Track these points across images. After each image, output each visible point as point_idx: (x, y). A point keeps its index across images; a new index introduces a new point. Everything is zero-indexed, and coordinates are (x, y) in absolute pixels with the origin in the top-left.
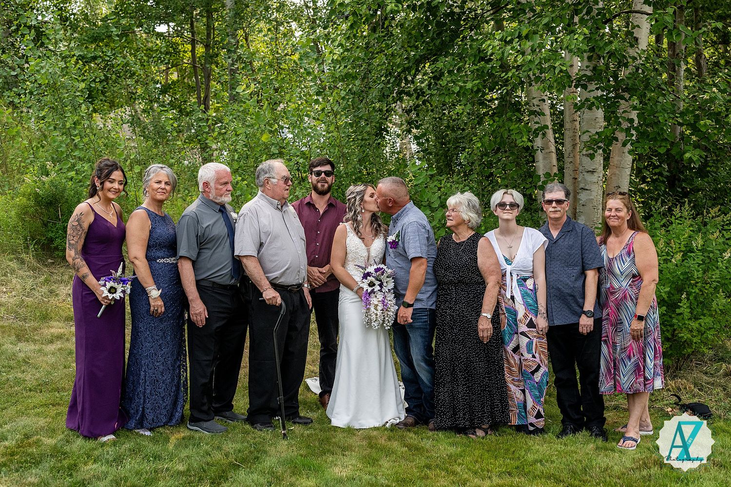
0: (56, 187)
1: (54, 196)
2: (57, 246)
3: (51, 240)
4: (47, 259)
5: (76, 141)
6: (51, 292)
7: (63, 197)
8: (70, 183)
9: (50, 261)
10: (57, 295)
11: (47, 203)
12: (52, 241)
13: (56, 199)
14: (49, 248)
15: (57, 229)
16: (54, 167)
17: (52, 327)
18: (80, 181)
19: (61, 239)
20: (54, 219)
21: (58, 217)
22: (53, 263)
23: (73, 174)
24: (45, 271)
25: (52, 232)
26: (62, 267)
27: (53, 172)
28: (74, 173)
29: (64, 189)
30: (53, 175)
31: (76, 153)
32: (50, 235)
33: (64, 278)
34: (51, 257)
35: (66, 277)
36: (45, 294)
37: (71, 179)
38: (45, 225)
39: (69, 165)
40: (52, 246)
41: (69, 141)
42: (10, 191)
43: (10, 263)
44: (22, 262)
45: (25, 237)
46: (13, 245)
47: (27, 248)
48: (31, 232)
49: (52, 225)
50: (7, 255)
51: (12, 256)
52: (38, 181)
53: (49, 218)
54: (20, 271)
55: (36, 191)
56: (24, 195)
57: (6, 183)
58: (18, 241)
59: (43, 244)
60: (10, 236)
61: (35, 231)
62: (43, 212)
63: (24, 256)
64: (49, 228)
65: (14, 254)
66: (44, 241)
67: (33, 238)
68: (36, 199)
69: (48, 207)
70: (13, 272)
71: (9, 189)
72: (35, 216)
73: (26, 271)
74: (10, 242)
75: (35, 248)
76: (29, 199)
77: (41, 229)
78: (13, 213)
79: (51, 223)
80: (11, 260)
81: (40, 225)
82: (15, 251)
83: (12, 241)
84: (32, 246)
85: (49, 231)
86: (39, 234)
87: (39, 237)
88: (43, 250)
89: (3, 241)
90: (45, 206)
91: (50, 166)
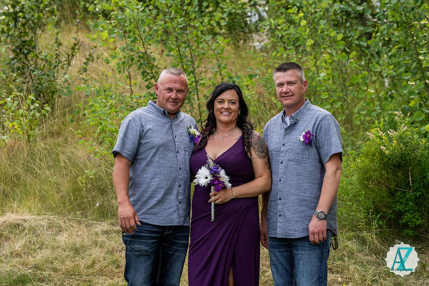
0: (406, 144)
1: (403, 156)
2: (407, 222)
3: (399, 214)
4: (394, 239)
7: (414, 157)
8: (423, 141)
11: (394, 166)
12: (401, 216)
13: (405, 161)
14: (397, 224)
15: (407, 200)
16: (404, 118)
19: (412, 214)
20: (403, 187)
21: (408, 185)
23: (427, 128)
25: (401, 203)
27: (403, 125)
29: (417, 148)
30: (403, 128)
32: (399, 207)
34: (399, 236)
37: (425, 136)
38: (392, 194)
39: (423, 117)
40: (401, 221)
42: (352, 152)
43: (349, 243)
44: (363, 241)
45: (367, 209)
46: (353, 220)
47: (369, 223)
48: (374, 202)
49: (401, 194)
50: (346, 231)
51: (351, 234)
52: (384, 137)
53: (396, 186)
54: (360, 255)
55: (381, 151)
56: (367, 155)
57: (349, 142)
58: (359, 215)
59: (390, 219)
60: (350, 207)
61: (379, 202)
62: (389, 176)
63: (365, 234)
64: (397, 198)
65: (353, 231)
66: (390, 216)
67: (377, 211)
68: (382, 159)
69: (396, 172)
70: (351, 255)
71: (352, 149)
72: (380, 182)
73: (367, 255)
74: (349, 215)
75: (379, 224)
76: (373, 161)
77: (388, 199)
78: (354, 178)
79: (400, 192)
80: (349, 239)
81: (386, 194)
82: (356, 227)
83: (352, 213)
84: (376, 222)
85: (396, 202)
86: (384, 206)
87: (384, 210)
88: (389, 226)
89: (342, 213)
90: (391, 169)
91: (399, 117)
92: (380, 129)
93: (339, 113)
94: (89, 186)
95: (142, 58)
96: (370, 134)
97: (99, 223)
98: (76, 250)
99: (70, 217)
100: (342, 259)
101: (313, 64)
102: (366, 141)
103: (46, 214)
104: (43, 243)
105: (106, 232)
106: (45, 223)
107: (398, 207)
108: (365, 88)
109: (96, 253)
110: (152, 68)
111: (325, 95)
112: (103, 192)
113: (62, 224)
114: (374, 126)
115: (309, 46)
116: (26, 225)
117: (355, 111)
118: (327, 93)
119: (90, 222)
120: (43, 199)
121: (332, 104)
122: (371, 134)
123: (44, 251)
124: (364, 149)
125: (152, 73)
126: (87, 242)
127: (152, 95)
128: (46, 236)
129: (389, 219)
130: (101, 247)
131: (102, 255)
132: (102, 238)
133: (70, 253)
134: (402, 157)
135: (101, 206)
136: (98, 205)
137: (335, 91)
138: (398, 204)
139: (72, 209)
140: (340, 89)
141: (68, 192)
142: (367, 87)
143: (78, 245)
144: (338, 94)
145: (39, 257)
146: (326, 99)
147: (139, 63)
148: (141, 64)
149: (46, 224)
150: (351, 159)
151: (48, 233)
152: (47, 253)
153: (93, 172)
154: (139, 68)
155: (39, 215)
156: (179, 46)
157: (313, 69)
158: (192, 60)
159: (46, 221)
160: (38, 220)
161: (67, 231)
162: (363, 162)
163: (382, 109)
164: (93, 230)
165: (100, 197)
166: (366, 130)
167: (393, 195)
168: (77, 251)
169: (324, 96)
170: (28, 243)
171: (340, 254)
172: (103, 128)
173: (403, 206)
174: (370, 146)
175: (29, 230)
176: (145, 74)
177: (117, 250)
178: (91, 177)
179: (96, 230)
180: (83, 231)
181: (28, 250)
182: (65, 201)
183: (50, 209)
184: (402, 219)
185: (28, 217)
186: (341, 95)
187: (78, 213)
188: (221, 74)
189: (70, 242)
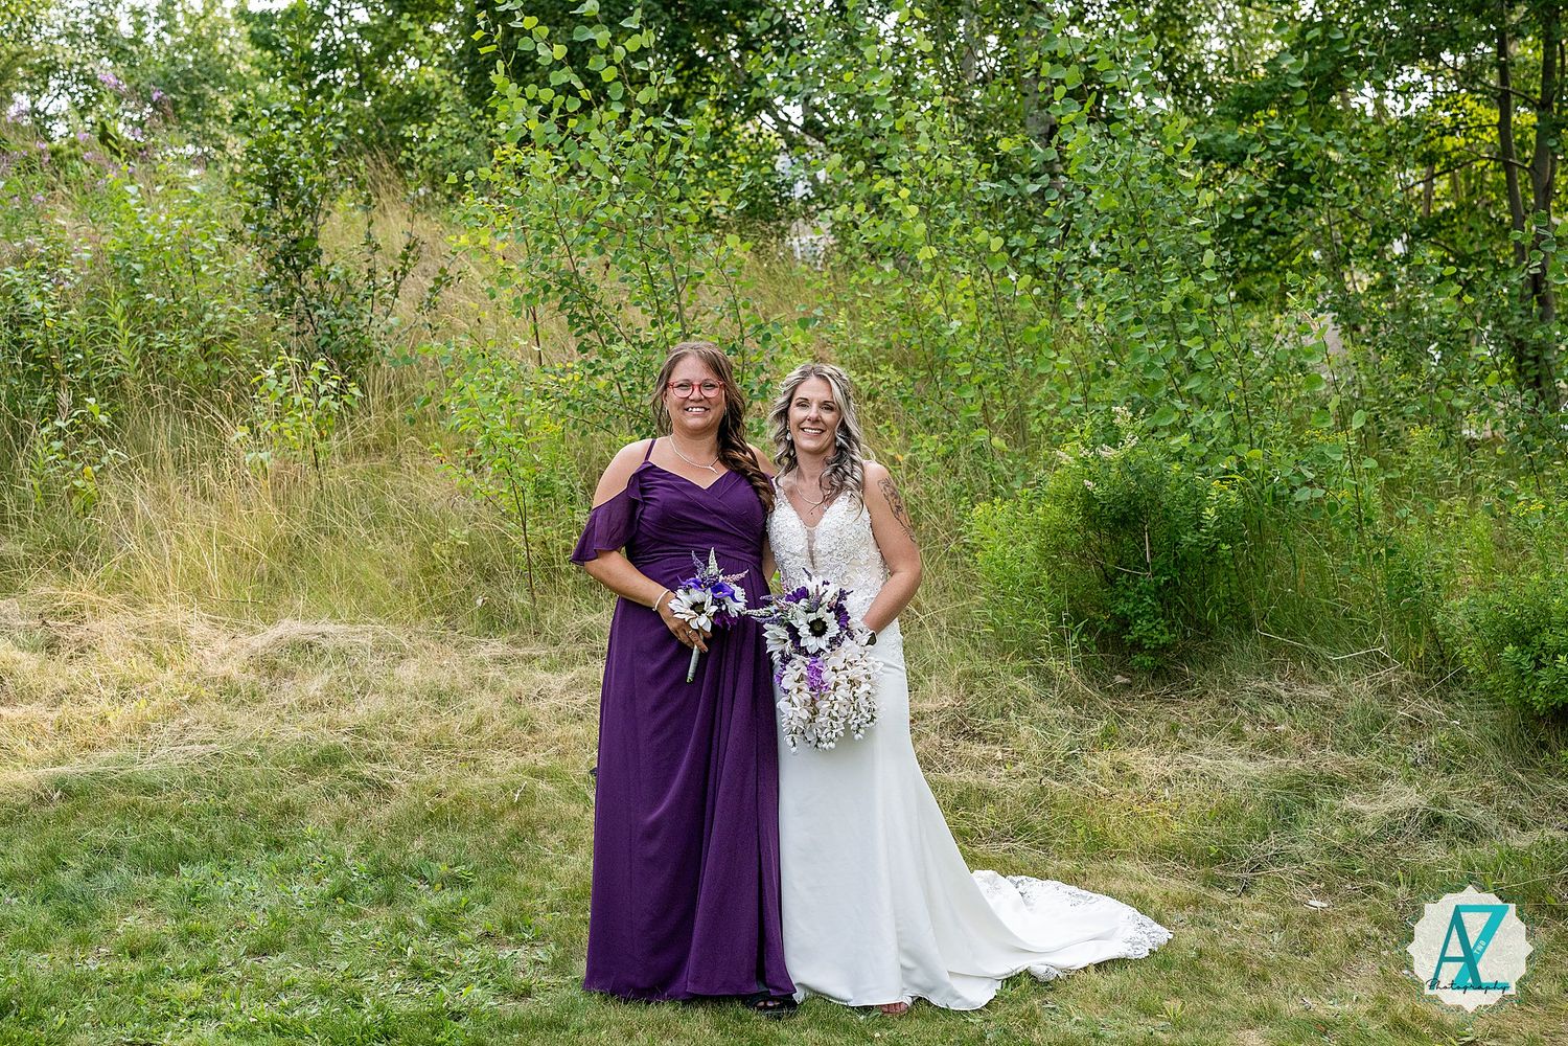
0: (1137, 474)
1: (1132, 500)
2: (1140, 638)
3: (1124, 623)
4: (1112, 675)
5: (1192, 354)
6: (1119, 769)
7: (1155, 502)
8: (1176, 467)
9: (1119, 679)
10: (1134, 778)
11: (1114, 520)
12: (1127, 625)
13: (1136, 509)
14: (1119, 644)
15: (1139, 593)
16: (1132, 420)
17: (1117, 874)
18: (1203, 460)
19: (1149, 621)
20: (1133, 565)
21: (1142, 561)
22: (1129, 686)
23: (1183, 439)
24: (1105, 709)
25: (1127, 599)
26: (1150, 698)
27: (1130, 435)
28: (1186, 437)
29: (1161, 480)
30: (1130, 440)
31: (1193, 383)
32: (1123, 607)
33: (1154, 730)
34: (1123, 668)
35: (1160, 728)
36: (1102, 772)
37: (1179, 457)
38: (1109, 580)
39: (1175, 418)
40: (1127, 637)
41: (1174, 352)
42: (1025, 491)
43: (1017, 682)
44: (1048, 679)
45: (1057, 613)
46: (1026, 634)
47: (1060, 641)
48: (1071, 599)
49: (1128, 580)
50: (1012, 659)
51: (1024, 663)
52: (1090, 461)
53: (1119, 563)
54: (1041, 706)
55: (1085, 487)
56: (1056, 499)
57: (1016, 469)
58: (1038, 622)
59: (1104, 633)
60: (1020, 607)
61: (1082, 596)
62: (1104, 543)
63: (1052, 663)
64: (1120, 589)
65: (1028, 657)
66: (1106, 625)
67: (1077, 616)
68: (1087, 508)
69: (1119, 533)
70: (1023, 706)
71: (1025, 486)
72: (1084, 556)
73: (1056, 706)
74: (1019, 625)
75: (1080, 642)
76: (1069, 510)
77: (1100, 589)
78: (1028, 547)
79: (1125, 576)
80: (1019, 674)
81: (1097, 580)
82: (1033, 650)
83: (1024, 621)
84: (1075, 637)
85: (1117, 597)
86: (1093, 604)
87: (1093, 613)
88: (1103, 648)
89: (1002, 621)
90: (1108, 527)
91: (1123, 417)
92: (1083, 443)
93: (997, 407)
94: (457, 562)
95: (568, 285)
96: (1062, 454)
97: (486, 640)
98: (440, 696)
99: (420, 629)
100: (1003, 715)
101: (936, 301)
102: (1056, 469)
103: (369, 622)
104: (367, 683)
105: (501, 660)
106: (368, 641)
107: (1121, 608)
108: (1054, 354)
109: (484, 702)
110: (589, 307)
111: (965, 369)
112: (489, 576)
113: (403, 640)
114: (1072, 436)
115: (927, 260)
116: (325, 644)
117: (1032, 403)
118: (968, 364)
119: (465, 638)
120: (358, 590)
121: (980, 387)
122: (1066, 455)
123: (370, 698)
124: (1051, 485)
125: (591, 318)
126: (462, 680)
127: (591, 366)
128: (372, 667)
129: (1101, 633)
130: (494, 689)
131: (497, 706)
132: (493, 673)
133: (428, 703)
134: (1129, 502)
135: (486, 604)
136: (479, 602)
137: (986, 359)
138: (1122, 600)
139: (423, 612)
140: (999, 354)
141: (413, 576)
142: (1056, 350)
143: (444, 686)
144: (994, 366)
145: (362, 711)
146: (968, 377)
147: (561, 297)
148: (566, 299)
149: (370, 644)
150: (1023, 507)
151: (375, 662)
152: (378, 704)
153: (466, 532)
154: (561, 308)
155: (352, 623)
156: (646, 259)
157: (940, 310)
158: (676, 289)
159: (371, 637)
160: (353, 633)
161: (416, 657)
162: (1047, 511)
163: (1088, 401)
164: (472, 655)
165: (483, 585)
166: (1056, 444)
167: (1111, 583)
168: (442, 698)
169: (963, 370)
170: (335, 681)
171: (999, 705)
172: (489, 439)
173: (1131, 605)
174: (1062, 478)
175: (334, 656)
176: (576, 320)
177: (527, 697)
178: (460, 542)
179: (481, 654)
180: (452, 658)
181: (336, 697)
182: (408, 594)
183: (375, 610)
184: (1129, 633)
185: (330, 628)
186: (1001, 367)
187: (438, 619)
188: (737, 320)
189: (427, 679)
